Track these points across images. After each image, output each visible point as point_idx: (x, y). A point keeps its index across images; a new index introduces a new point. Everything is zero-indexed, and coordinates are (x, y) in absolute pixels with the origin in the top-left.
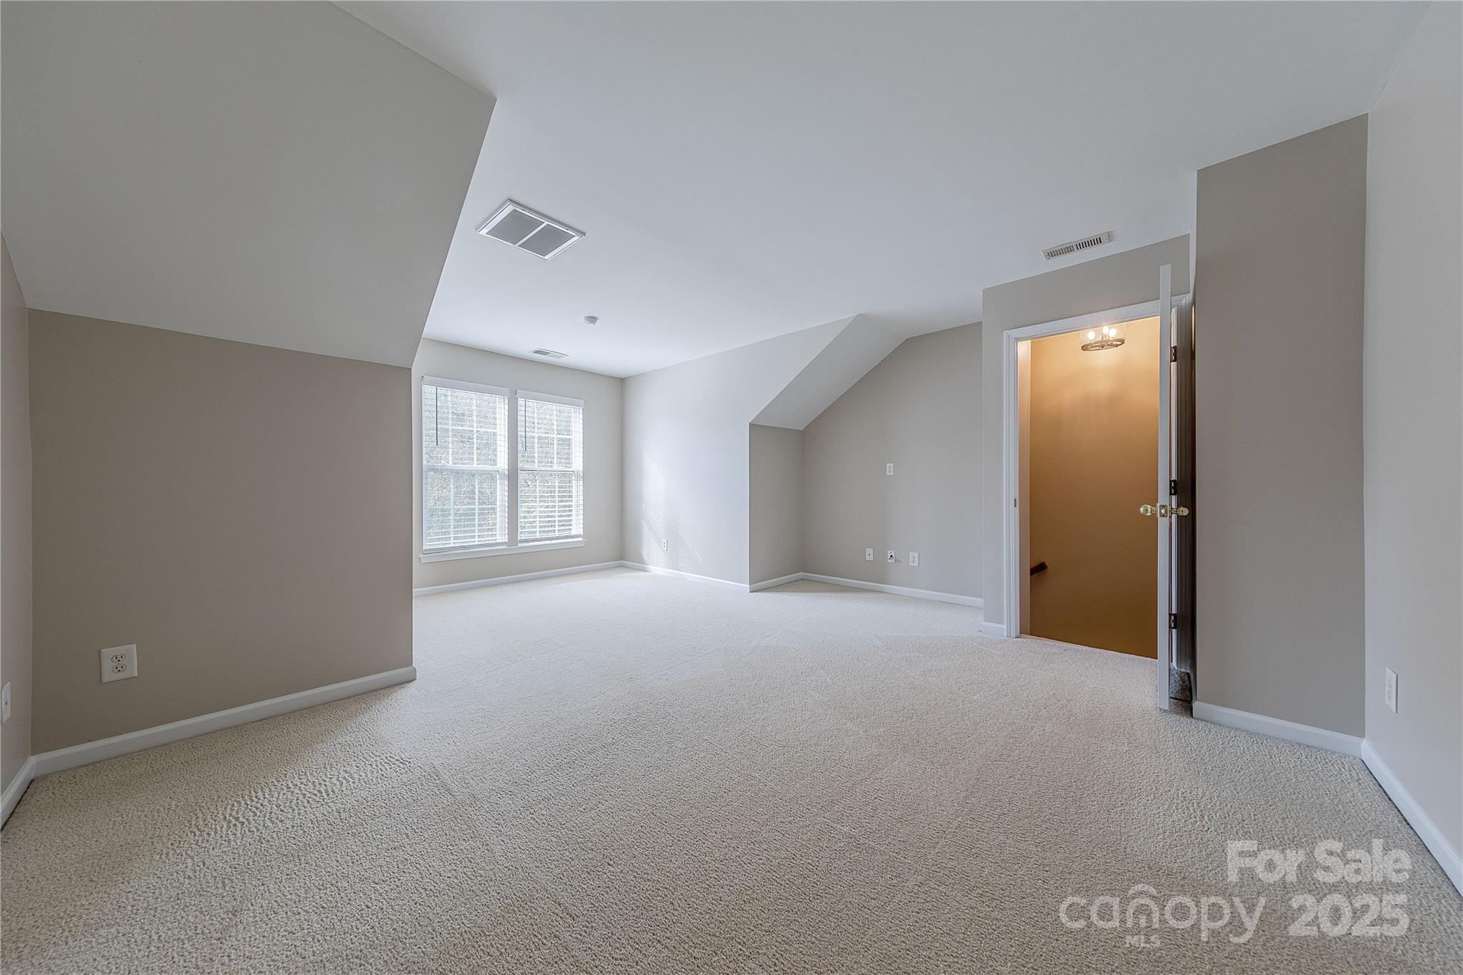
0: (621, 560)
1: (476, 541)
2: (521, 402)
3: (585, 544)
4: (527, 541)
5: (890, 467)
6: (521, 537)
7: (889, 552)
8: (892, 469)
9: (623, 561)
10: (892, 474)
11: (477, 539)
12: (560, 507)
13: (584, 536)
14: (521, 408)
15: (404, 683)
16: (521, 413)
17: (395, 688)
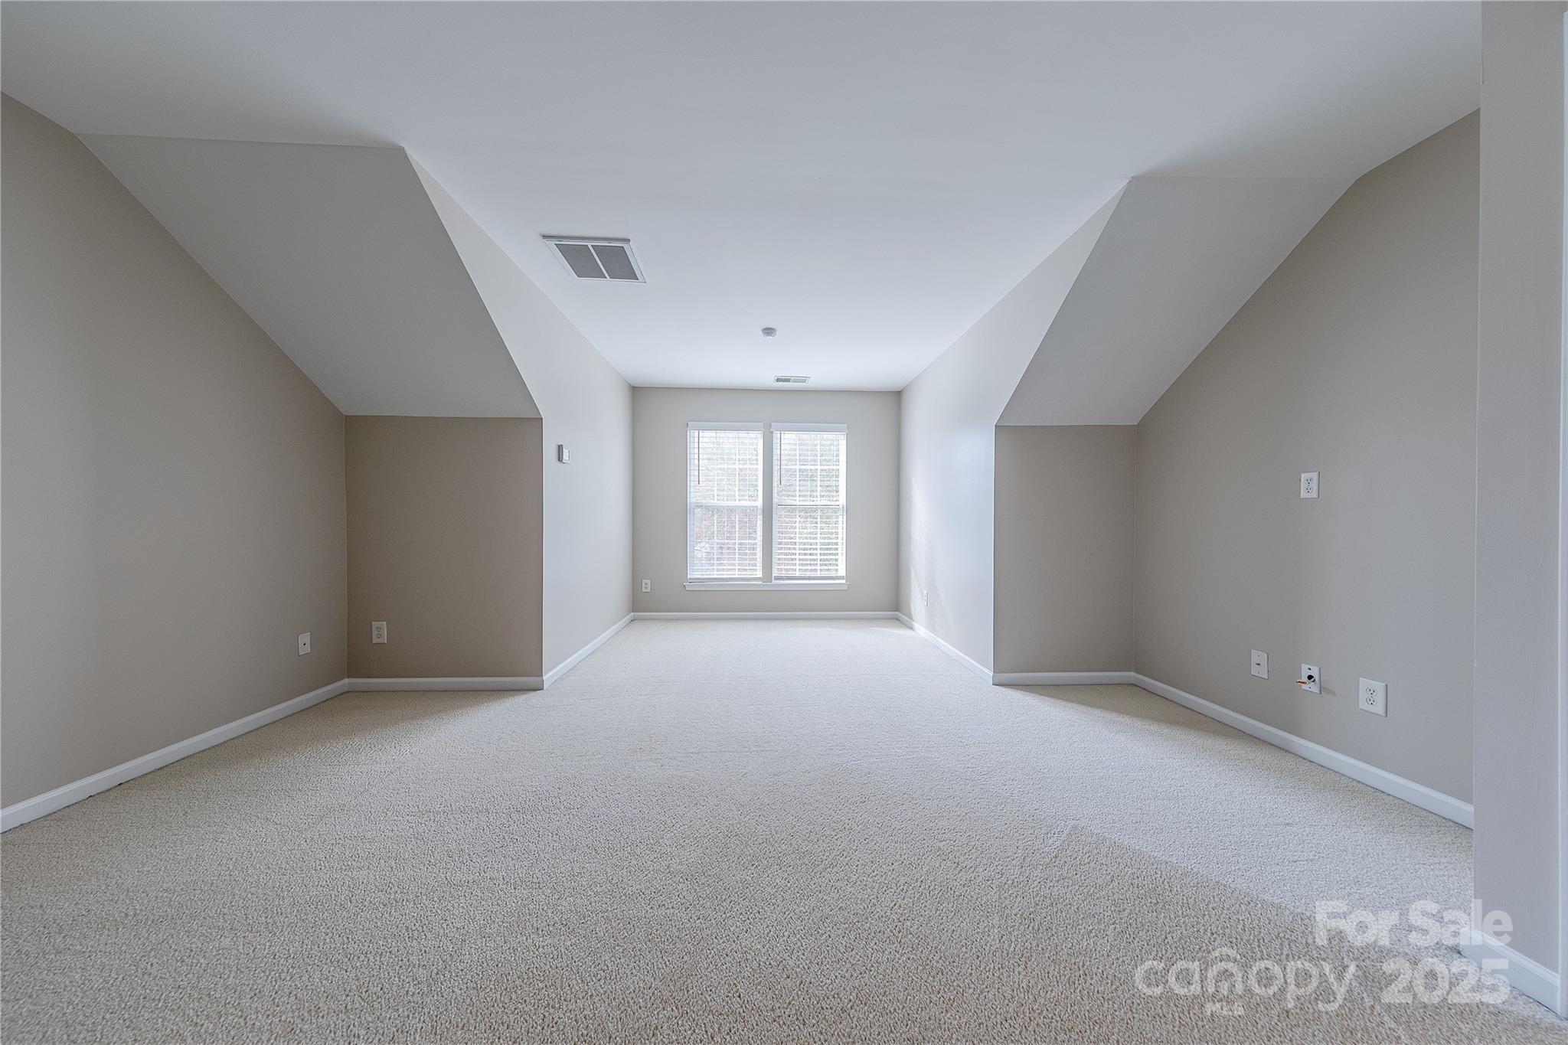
0: (897, 611)
1: (737, 574)
2: (777, 435)
3: (848, 588)
4: (781, 578)
5: (1310, 480)
6: (775, 573)
7: (1305, 667)
8: (1314, 485)
9: (897, 613)
10: (1314, 495)
11: (737, 573)
12: (822, 544)
13: (847, 577)
14: (776, 441)
15: (526, 690)
16: (776, 446)
17: (512, 693)
